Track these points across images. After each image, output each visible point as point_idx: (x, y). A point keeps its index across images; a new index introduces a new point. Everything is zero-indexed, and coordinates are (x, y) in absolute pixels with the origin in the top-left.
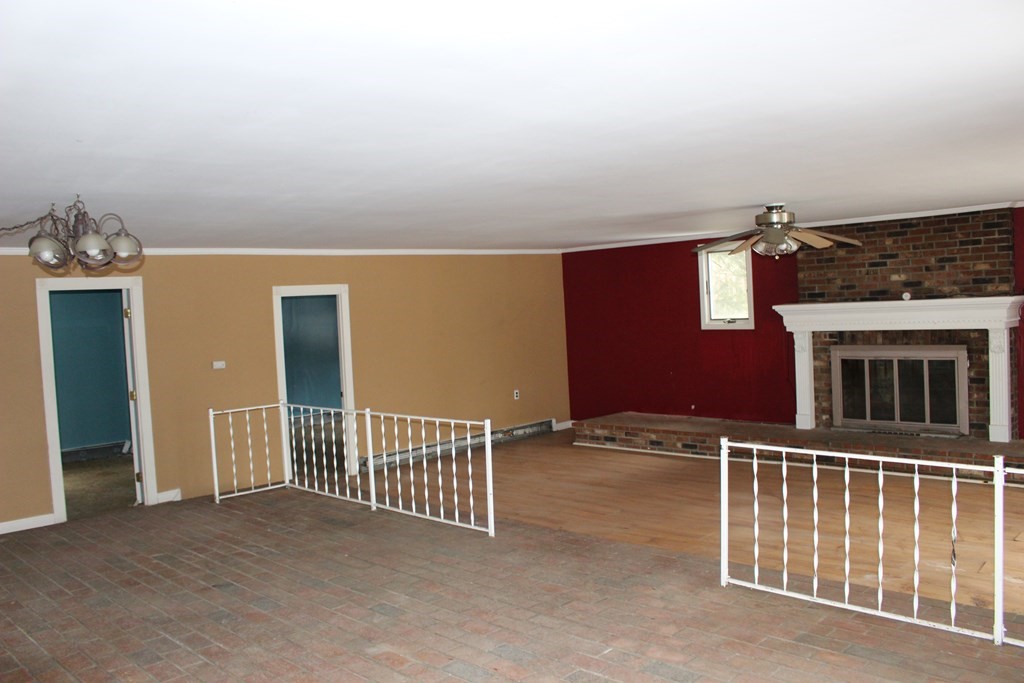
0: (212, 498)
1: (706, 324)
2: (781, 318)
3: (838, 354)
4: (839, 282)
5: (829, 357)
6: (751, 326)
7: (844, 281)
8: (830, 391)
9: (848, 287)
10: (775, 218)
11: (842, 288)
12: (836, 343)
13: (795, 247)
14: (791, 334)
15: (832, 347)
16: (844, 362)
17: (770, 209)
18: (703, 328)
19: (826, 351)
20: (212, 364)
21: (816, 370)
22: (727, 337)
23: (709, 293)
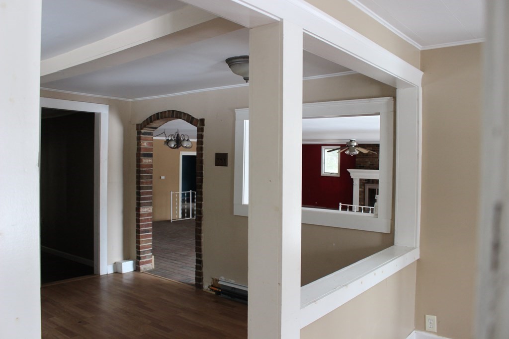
0: (170, 220)
1: (323, 174)
2: (349, 173)
3: (368, 187)
4: (369, 163)
5: (365, 187)
6: (339, 176)
7: (371, 162)
8: (364, 199)
9: (373, 165)
10: (353, 144)
11: (370, 165)
12: (367, 183)
13: (358, 153)
14: (353, 179)
15: (366, 184)
16: (369, 189)
17: (351, 141)
18: (322, 175)
19: (364, 186)
20: (160, 177)
21: (360, 191)
22: (330, 179)
23: (324, 163)
